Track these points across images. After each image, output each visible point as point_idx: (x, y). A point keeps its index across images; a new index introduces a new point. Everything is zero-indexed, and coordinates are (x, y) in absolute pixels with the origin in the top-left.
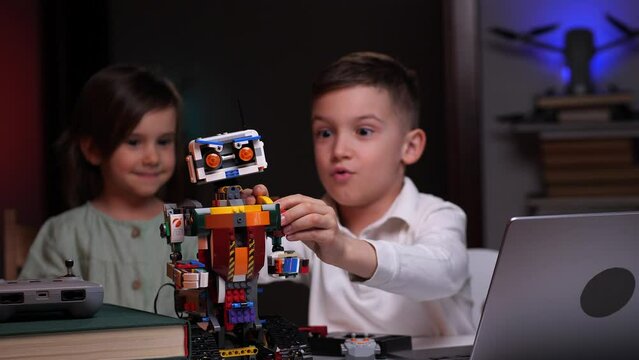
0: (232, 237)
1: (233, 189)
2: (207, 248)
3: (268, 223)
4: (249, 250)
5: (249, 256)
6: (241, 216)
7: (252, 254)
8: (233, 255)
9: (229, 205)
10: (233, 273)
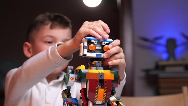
0: (98, 83)
1: (99, 62)
2: (85, 88)
3: (113, 79)
4: (105, 90)
5: (104, 93)
6: (102, 75)
7: (106, 92)
8: (98, 92)
9: (96, 69)
10: (97, 100)
